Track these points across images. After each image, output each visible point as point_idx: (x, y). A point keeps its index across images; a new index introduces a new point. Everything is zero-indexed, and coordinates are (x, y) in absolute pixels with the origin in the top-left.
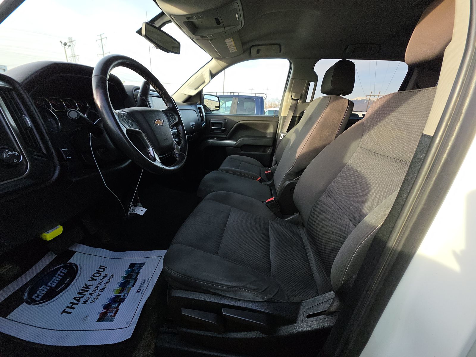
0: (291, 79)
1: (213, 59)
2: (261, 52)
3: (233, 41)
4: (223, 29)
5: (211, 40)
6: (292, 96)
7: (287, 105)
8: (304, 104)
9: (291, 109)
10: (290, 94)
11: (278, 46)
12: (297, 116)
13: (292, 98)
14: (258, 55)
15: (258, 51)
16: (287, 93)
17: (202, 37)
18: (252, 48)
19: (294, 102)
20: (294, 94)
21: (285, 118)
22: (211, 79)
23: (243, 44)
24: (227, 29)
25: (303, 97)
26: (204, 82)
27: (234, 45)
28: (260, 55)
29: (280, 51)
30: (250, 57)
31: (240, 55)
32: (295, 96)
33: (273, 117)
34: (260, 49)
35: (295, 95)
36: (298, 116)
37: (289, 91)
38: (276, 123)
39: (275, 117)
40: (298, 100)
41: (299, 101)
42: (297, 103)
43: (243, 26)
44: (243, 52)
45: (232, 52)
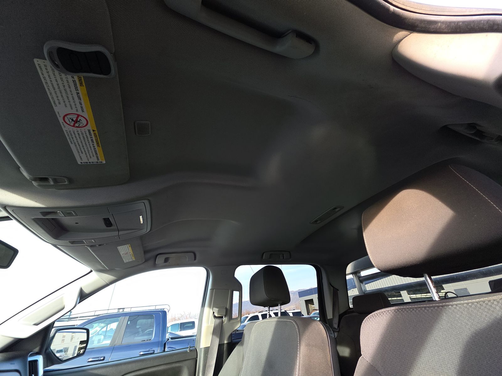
0: (211, 289)
1: (93, 272)
2: (170, 261)
3: (130, 248)
4: (116, 233)
5: (91, 246)
6: (214, 313)
7: (208, 327)
8: (232, 321)
9: (214, 333)
10: (211, 310)
11: (192, 254)
12: (224, 344)
13: (215, 316)
14: (166, 264)
15: (166, 260)
16: (206, 309)
17: (73, 243)
18: (157, 257)
19: (218, 321)
20: (216, 310)
21: (207, 350)
22: (79, 303)
23: (145, 252)
24: (121, 233)
25: (228, 312)
26: (63, 309)
27: (132, 253)
28: (168, 264)
29: (195, 259)
30: (155, 267)
31: (139, 265)
32: (218, 313)
33: (186, 352)
34: (168, 258)
35: (218, 310)
36: (226, 342)
37: (210, 306)
38: (192, 362)
39: (191, 351)
40: (222, 317)
41: (224, 319)
42: (222, 322)
43: (149, 230)
44: (144, 261)
45: (128, 262)
